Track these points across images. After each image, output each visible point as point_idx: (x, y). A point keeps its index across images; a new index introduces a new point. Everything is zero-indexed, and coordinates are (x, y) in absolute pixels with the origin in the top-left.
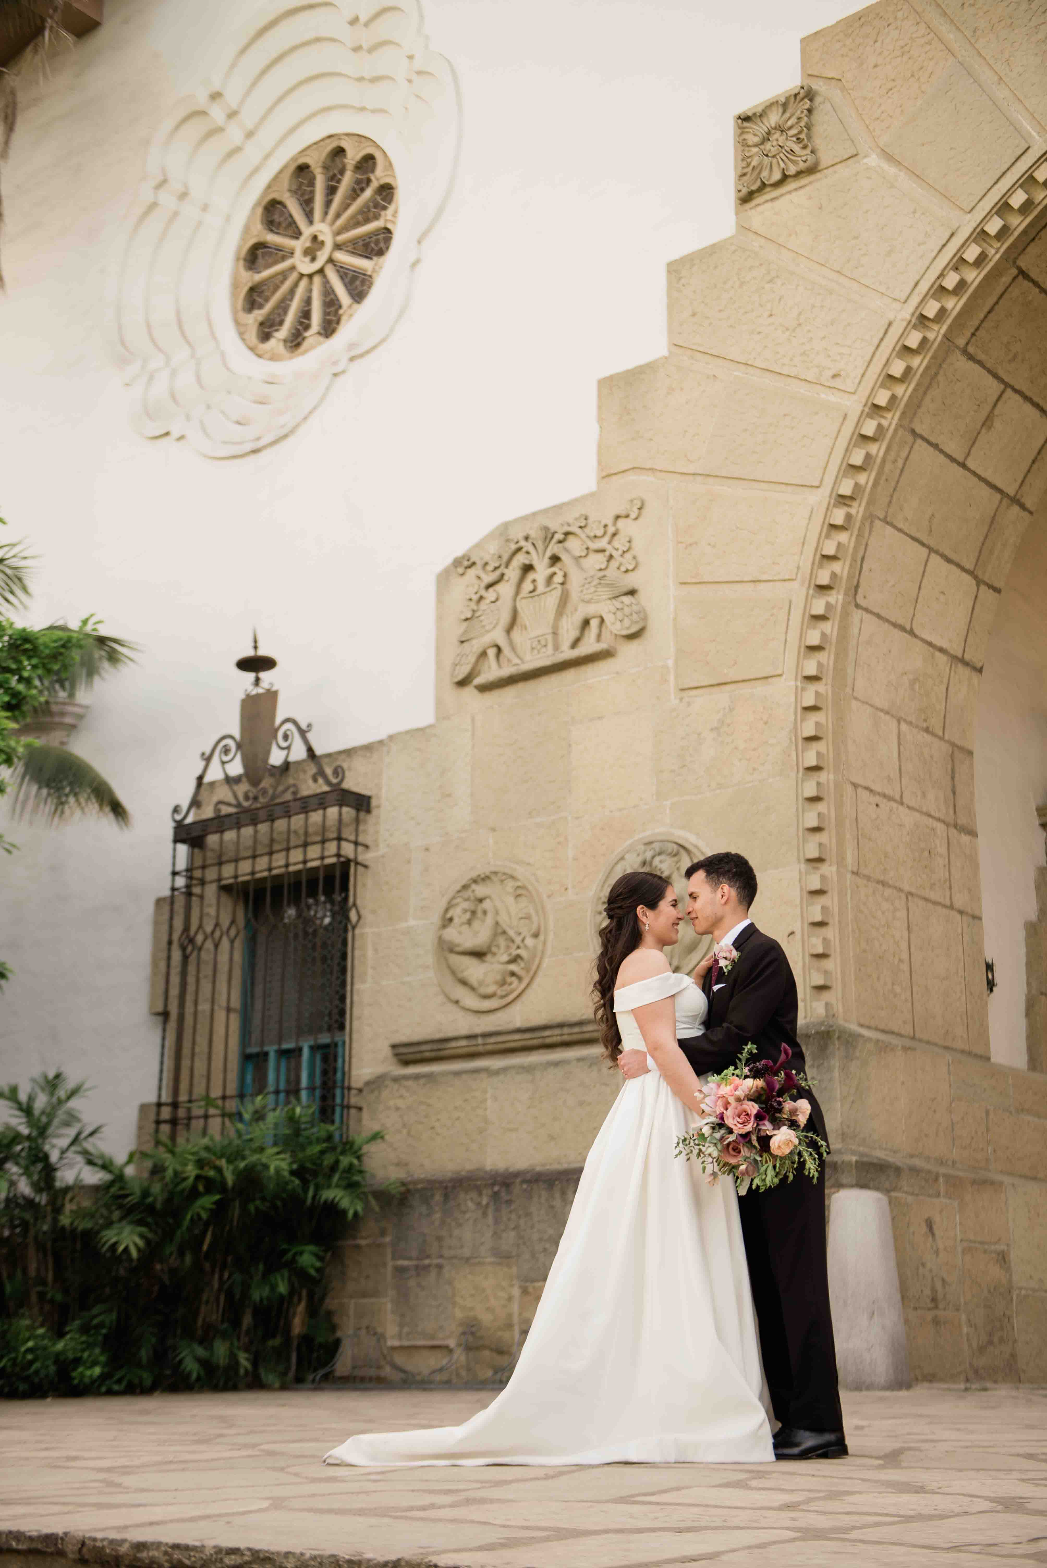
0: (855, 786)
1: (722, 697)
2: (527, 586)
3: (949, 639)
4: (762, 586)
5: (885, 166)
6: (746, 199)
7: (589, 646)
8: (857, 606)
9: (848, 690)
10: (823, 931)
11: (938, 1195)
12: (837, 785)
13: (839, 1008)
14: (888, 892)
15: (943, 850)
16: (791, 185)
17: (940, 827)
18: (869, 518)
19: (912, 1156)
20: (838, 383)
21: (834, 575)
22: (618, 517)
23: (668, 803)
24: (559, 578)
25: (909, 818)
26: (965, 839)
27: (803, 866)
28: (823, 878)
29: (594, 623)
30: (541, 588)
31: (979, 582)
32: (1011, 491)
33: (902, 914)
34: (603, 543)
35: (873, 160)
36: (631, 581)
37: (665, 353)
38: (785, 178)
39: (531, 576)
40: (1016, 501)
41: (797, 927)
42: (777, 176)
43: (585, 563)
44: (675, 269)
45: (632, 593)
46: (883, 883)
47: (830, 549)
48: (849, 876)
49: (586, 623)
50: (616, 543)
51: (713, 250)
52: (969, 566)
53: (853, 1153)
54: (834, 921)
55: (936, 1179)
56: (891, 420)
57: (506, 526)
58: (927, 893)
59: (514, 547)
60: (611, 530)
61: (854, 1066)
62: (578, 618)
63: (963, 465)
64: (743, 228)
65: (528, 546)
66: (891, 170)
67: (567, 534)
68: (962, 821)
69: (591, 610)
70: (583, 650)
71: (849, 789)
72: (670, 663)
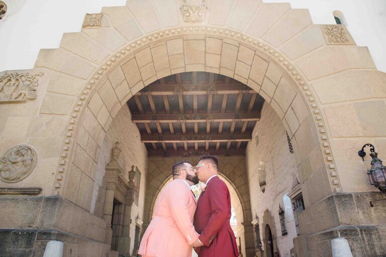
0: (78, 144)
1: (51, 117)
2: (8, 84)
3: (103, 123)
4: (67, 96)
5: (114, 30)
6: (84, 27)
7: (20, 99)
8: (88, 107)
9: (81, 123)
10: (62, 174)
11: (74, 243)
12: (74, 142)
13: (61, 194)
14: (78, 170)
15: (91, 165)
16: (94, 27)
17: (92, 160)
18: (95, 90)
19: (70, 233)
20: (95, 62)
21: (85, 98)
22: (36, 75)
23: (29, 138)
24: (17, 84)
25: (86, 156)
26: (95, 164)
27: (61, 158)
28: (65, 161)
29: (23, 95)
30: (11, 84)
31: (110, 115)
32: (120, 100)
33: (80, 175)
34: (31, 79)
35: (112, 28)
36: (35, 88)
37: (58, 48)
38: (94, 25)
39: (10, 82)
40: (120, 102)
41: (55, 172)
42: (92, 25)
43: (25, 83)
44: (65, 34)
45: (35, 90)
46: (78, 168)
47: (85, 92)
48: (71, 163)
49: (21, 94)
50: (34, 80)
51: (74, 33)
52: (110, 111)
53: (56, 231)
54: (65, 172)
55: (75, 239)
56: (105, 72)
57: (7, 71)
58: (86, 173)
59: (7, 75)
60: (34, 77)
61: (61, 208)
62: (19, 93)
63: (114, 90)
64: (82, 31)
65: (12, 76)
66: (115, 31)
67: (22, 76)
68: (96, 160)
69: (23, 92)
70: (18, 100)
71: (76, 144)
72: (40, 107)
